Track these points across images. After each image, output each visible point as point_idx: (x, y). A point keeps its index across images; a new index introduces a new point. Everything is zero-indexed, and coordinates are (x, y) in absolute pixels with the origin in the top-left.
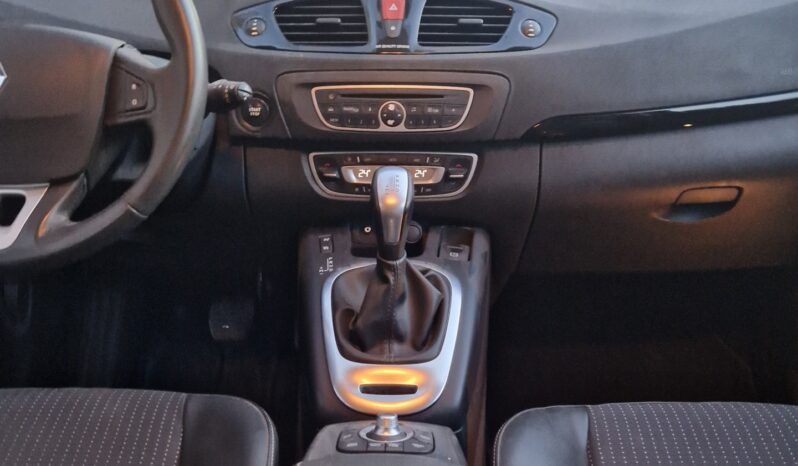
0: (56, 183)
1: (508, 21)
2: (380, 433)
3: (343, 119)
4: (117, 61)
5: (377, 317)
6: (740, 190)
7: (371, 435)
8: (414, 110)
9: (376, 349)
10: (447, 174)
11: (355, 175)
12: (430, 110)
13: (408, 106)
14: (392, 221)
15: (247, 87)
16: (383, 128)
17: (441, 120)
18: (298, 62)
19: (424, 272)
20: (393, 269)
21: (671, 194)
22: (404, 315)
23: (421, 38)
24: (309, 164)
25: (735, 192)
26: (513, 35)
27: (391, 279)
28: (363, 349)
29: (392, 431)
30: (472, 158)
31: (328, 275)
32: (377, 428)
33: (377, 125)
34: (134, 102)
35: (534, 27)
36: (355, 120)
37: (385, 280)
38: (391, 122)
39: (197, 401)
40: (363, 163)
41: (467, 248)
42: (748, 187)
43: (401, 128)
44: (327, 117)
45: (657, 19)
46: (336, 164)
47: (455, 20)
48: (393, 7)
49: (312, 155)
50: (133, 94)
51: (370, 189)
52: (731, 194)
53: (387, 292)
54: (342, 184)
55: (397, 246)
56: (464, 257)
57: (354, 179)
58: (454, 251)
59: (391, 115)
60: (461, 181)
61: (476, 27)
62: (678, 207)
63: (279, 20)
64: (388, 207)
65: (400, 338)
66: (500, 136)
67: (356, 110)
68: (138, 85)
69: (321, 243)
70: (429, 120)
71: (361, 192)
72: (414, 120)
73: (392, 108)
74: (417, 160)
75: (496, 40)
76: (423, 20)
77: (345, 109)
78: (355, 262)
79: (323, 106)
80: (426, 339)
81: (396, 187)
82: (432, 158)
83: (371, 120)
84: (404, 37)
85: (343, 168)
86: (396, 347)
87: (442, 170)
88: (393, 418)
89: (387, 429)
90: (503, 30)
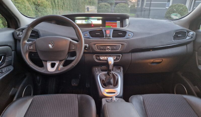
0: (60, 61)
1: (126, 34)
2: (113, 99)
3: (100, 49)
4: (70, 42)
5: (108, 81)
6: (163, 60)
7: (111, 99)
8: (112, 48)
9: (108, 86)
10: (117, 58)
11: (102, 58)
12: (114, 48)
13: (111, 47)
14: (110, 66)
15: (88, 45)
16: (107, 51)
17: (116, 49)
18: (93, 40)
19: (114, 74)
20: (110, 73)
21: (152, 60)
22: (112, 81)
23: (112, 36)
24: (94, 56)
25: (162, 60)
26: (127, 36)
27: (110, 75)
28: (106, 86)
29: (115, 99)
30: (120, 55)
31: (98, 74)
32: (112, 98)
33: (106, 50)
34: (73, 48)
35: (130, 35)
36: (102, 49)
37: (109, 75)
38: (108, 50)
39: (79, 96)
40: (103, 56)
41: (120, 70)
42: (164, 59)
43: (110, 51)
44: (98, 49)
45: (149, 34)
46: (99, 56)
47: (118, 34)
48: (108, 32)
49: (95, 55)
50: (73, 47)
51: (107, 60)
52: (161, 61)
53: (110, 77)
54: (100, 60)
55: (111, 70)
56: (120, 71)
57: (102, 59)
58: (118, 70)
59: (108, 49)
60: (119, 59)
61: (121, 35)
62: (153, 63)
63: (90, 34)
64: (110, 63)
65: (111, 85)
66: (125, 52)
67: (103, 48)
68: (74, 46)
69: (96, 69)
70: (114, 49)
71: (103, 61)
72: (112, 49)
73: (108, 47)
74: (112, 56)
75: (124, 37)
76: (113, 34)
77: (101, 48)
78: (102, 72)
79: (97, 47)
80: (116, 84)
81: (111, 60)
82: (114, 55)
83: (105, 49)
84: (110, 36)
85: (100, 57)
86: (111, 86)
87: (116, 57)
88: (115, 97)
89: (114, 99)
90: (125, 35)
